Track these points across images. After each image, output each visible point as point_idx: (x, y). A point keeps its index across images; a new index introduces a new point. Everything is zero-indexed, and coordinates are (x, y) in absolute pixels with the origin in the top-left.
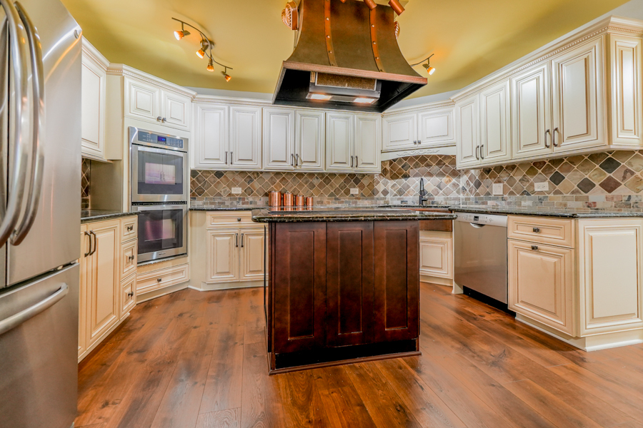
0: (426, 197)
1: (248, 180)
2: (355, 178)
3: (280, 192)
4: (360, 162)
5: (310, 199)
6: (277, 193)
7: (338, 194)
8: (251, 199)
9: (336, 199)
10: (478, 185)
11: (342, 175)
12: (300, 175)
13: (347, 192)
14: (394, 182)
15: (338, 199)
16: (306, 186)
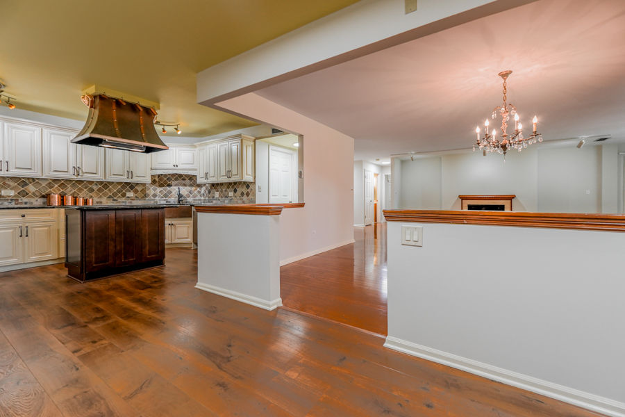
0: (183, 198)
1: (23, 184)
2: (132, 186)
3: (60, 194)
4: (134, 175)
5: (91, 200)
6: (56, 196)
7: (115, 197)
8: (25, 200)
9: (114, 200)
10: (209, 192)
11: (119, 183)
12: (80, 182)
13: (124, 195)
14: (161, 189)
15: (115, 200)
16: (85, 190)
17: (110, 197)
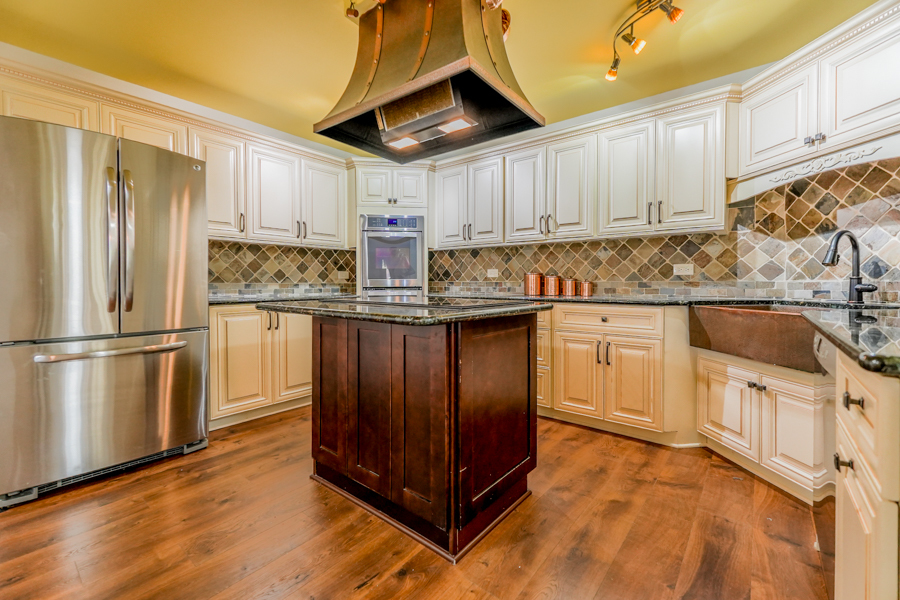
1: (506, 258)
2: (687, 244)
7: (645, 277)
8: (508, 283)
9: (642, 285)
13: (667, 272)
14: (796, 245)
15: (645, 285)
16: (586, 263)
17: (633, 277)
